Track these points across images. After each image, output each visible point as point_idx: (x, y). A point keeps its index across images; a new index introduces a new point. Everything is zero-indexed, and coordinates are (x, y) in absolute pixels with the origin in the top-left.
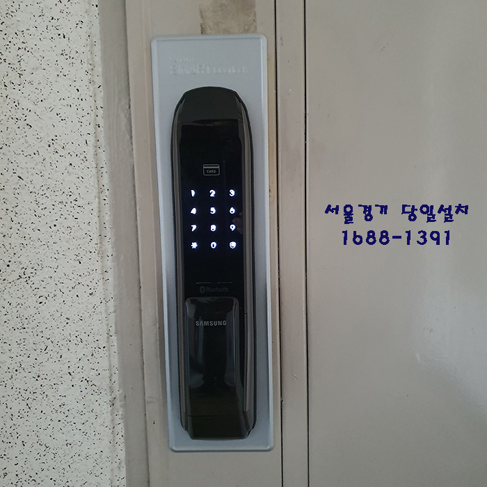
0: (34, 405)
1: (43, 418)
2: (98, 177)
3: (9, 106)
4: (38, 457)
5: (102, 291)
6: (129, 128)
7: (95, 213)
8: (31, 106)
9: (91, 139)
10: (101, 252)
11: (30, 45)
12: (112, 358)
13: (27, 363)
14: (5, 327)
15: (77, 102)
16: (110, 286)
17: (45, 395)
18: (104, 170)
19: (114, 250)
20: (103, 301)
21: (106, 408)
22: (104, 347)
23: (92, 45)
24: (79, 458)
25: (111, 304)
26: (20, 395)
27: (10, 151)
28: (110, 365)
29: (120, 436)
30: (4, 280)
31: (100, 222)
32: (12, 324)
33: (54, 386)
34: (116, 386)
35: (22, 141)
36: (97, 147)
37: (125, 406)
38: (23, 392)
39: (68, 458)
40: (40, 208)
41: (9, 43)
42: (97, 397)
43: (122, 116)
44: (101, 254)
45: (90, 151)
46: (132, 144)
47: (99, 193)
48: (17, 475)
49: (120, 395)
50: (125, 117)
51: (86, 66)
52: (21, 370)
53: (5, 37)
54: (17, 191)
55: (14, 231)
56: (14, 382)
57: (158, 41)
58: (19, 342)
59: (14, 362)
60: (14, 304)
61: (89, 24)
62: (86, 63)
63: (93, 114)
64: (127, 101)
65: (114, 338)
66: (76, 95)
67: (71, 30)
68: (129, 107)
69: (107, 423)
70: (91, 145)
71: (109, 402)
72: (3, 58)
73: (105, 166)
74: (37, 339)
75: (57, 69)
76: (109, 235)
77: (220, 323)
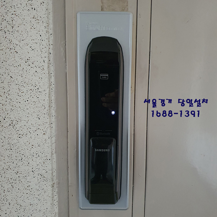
0: (15, 186)
1: (19, 192)
2: (49, 78)
3: (7, 42)
4: (16, 210)
5: (49, 133)
6: (65, 55)
7: (47, 95)
8: (17, 43)
9: (46, 60)
10: (49, 114)
11: (18, 13)
12: (53, 164)
13: (12, 166)
14: (2, 148)
15: (40, 41)
16: (53, 131)
17: (20, 181)
18: (52, 75)
19: (56, 113)
20: (50, 138)
21: (50, 188)
22: (50, 159)
23: (48, 14)
24: (36, 211)
25: (54, 139)
26: (8, 181)
27: (7, 64)
28: (52, 168)
29: (56, 201)
30: (2, 126)
31: (49, 100)
32: (5, 147)
33: (25, 177)
34: (55, 178)
35: (13, 59)
36: (49, 64)
37: (58, 187)
38: (10, 179)
39: (31, 211)
40: (21, 92)
41: (7, 11)
42: (46, 183)
43: (62, 49)
44: (50, 115)
45: (46, 65)
46: (66, 62)
47: (49, 86)
49: (56, 182)
51: (45, 24)
52: (9, 169)
53: (6, 8)
54: (9, 84)
55: (8, 103)
56: (6, 175)
57: (80, 13)
58: (9, 156)
59: (6, 165)
60: (7, 138)
61: (47, 4)
62: (45, 23)
63: (48, 47)
64: (64, 42)
65: (54, 155)
66: (40, 38)
67: (38, 6)
68: (65, 45)
69: (50, 195)
70: (46, 63)
71: (51, 185)
72: (4, 18)
73: (52, 73)
74: (18, 155)
75: (31, 25)
76: (53, 106)
77: (107, 150)
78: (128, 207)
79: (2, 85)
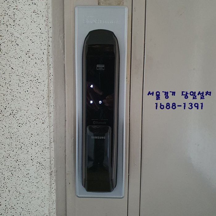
0: (14, 173)
1: (19, 180)
2: (48, 70)
3: (9, 35)
4: (16, 197)
5: (48, 122)
6: (63, 47)
7: (46, 86)
8: (19, 36)
9: (46, 52)
11: (19, 7)
12: (51, 153)
13: (12, 154)
14: (3, 137)
15: (40, 34)
16: (52, 120)
17: (20, 169)
18: (51, 66)
19: (54, 103)
20: (49, 127)
21: (48, 176)
22: (48, 148)
23: (48, 8)
24: (35, 198)
25: (52, 128)
26: (8, 168)
27: (8, 56)
28: (50, 156)
29: (54, 189)
30: (3, 115)
31: (48, 90)
32: (6, 136)
33: (24, 165)
34: (53, 166)
35: (14, 51)
36: (48, 55)
37: (56, 175)
38: (10, 167)
39: (29, 198)
40: (21, 83)
41: (9, 6)
42: (44, 171)
43: (60, 41)
44: (48, 105)
45: (45, 57)
46: (64, 54)
47: (48, 77)
48: (6, 206)
49: (54, 170)
50: (62, 42)
51: (45, 18)
52: (10, 157)
53: (8, 3)
54: (11, 75)
55: (9, 93)
56: (6, 162)
57: (78, 8)
58: (9, 144)
59: (6, 153)
60: (7, 127)
62: (45, 16)
63: (47, 40)
64: (63, 35)
65: (53, 144)
66: (39, 31)
67: (38, 1)
68: (64, 38)
69: (48, 183)
70: (46, 55)
71: (49, 173)
72: (6, 13)
73: (51, 64)
74: (17, 143)
75: (31, 19)
76: (52, 96)
78: (124, 195)
79: (4, 76)
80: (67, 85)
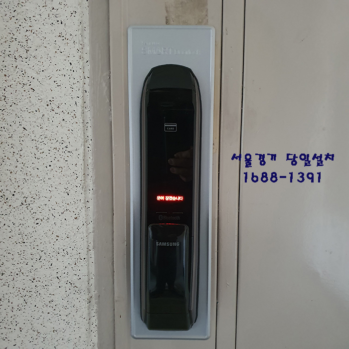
0: (29, 300)
1: (37, 311)
2: (84, 130)
3: (18, 74)
4: (31, 340)
5: (84, 216)
6: (109, 93)
7: (81, 157)
8: (34, 75)
9: (80, 101)
10: (84, 187)
11: (35, 28)
12: (90, 266)
13: (25, 269)
14: (10, 241)
15: (69, 73)
16: (91, 214)
17: (38, 293)
18: (89, 125)
19: (94, 185)
20: (85, 224)
21: (85, 304)
22: (84, 259)
23: (83, 30)
24: (63, 341)
25: (91, 226)
26: (19, 293)
27: (17, 109)
28: (89, 272)
29: (94, 325)
30: (10, 206)
31: (84, 164)
32: (15, 239)
33: (45, 287)
34: (93, 288)
35: (27, 101)
36: (84, 107)
37: (98, 303)
38: (21, 291)
39: (54, 341)
40: (39, 152)
41: (19, 26)
42: (78, 296)
43: (104, 84)
44: (85, 188)
45: (79, 110)
46: (110, 105)
47: (84, 142)
49: (95, 295)
50: (106, 85)
51: (77, 46)
52: (21, 274)
53: (16, 21)
54: (22, 139)
55: (19, 169)
56: (15, 283)
57: (133, 28)
58: (20, 253)
59: (15, 268)
60: (17, 224)
61: (81, 14)
62: (78, 43)
63: (82, 82)
64: (108, 73)
65: (92, 252)
66: (69, 67)
67: (67, 18)
68: (110, 78)
69: (85, 315)
70: (79, 106)
71: (86, 300)
72: (14, 37)
73: (89, 122)
74: (34, 251)
75: (55, 47)
76: (91, 174)
77: (175, 244)
78: (209, 335)
79: (10, 141)
80: (115, 155)
